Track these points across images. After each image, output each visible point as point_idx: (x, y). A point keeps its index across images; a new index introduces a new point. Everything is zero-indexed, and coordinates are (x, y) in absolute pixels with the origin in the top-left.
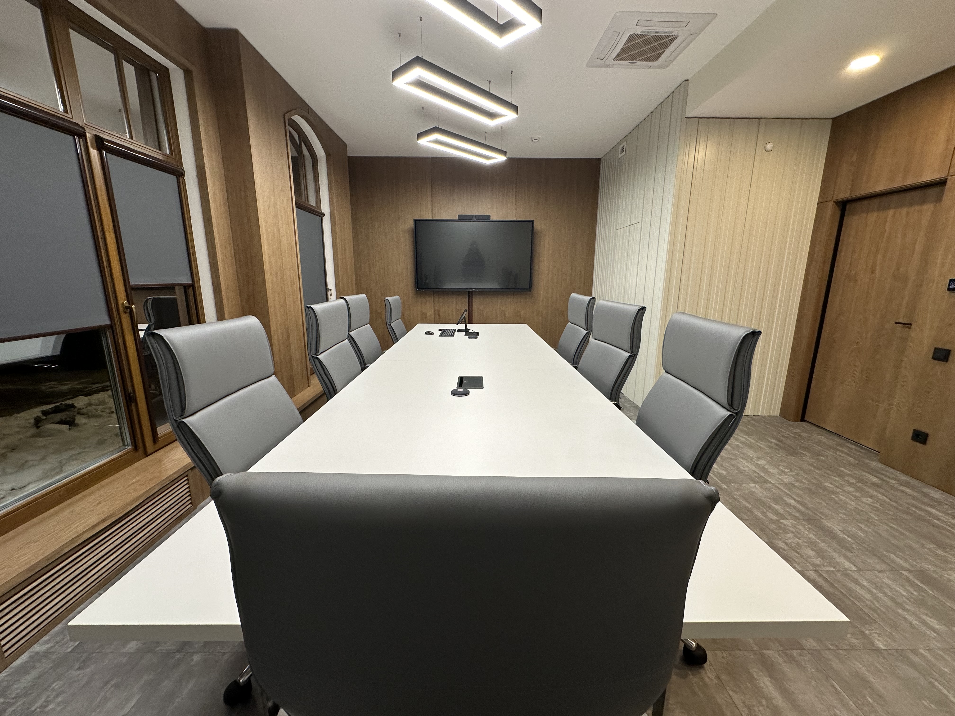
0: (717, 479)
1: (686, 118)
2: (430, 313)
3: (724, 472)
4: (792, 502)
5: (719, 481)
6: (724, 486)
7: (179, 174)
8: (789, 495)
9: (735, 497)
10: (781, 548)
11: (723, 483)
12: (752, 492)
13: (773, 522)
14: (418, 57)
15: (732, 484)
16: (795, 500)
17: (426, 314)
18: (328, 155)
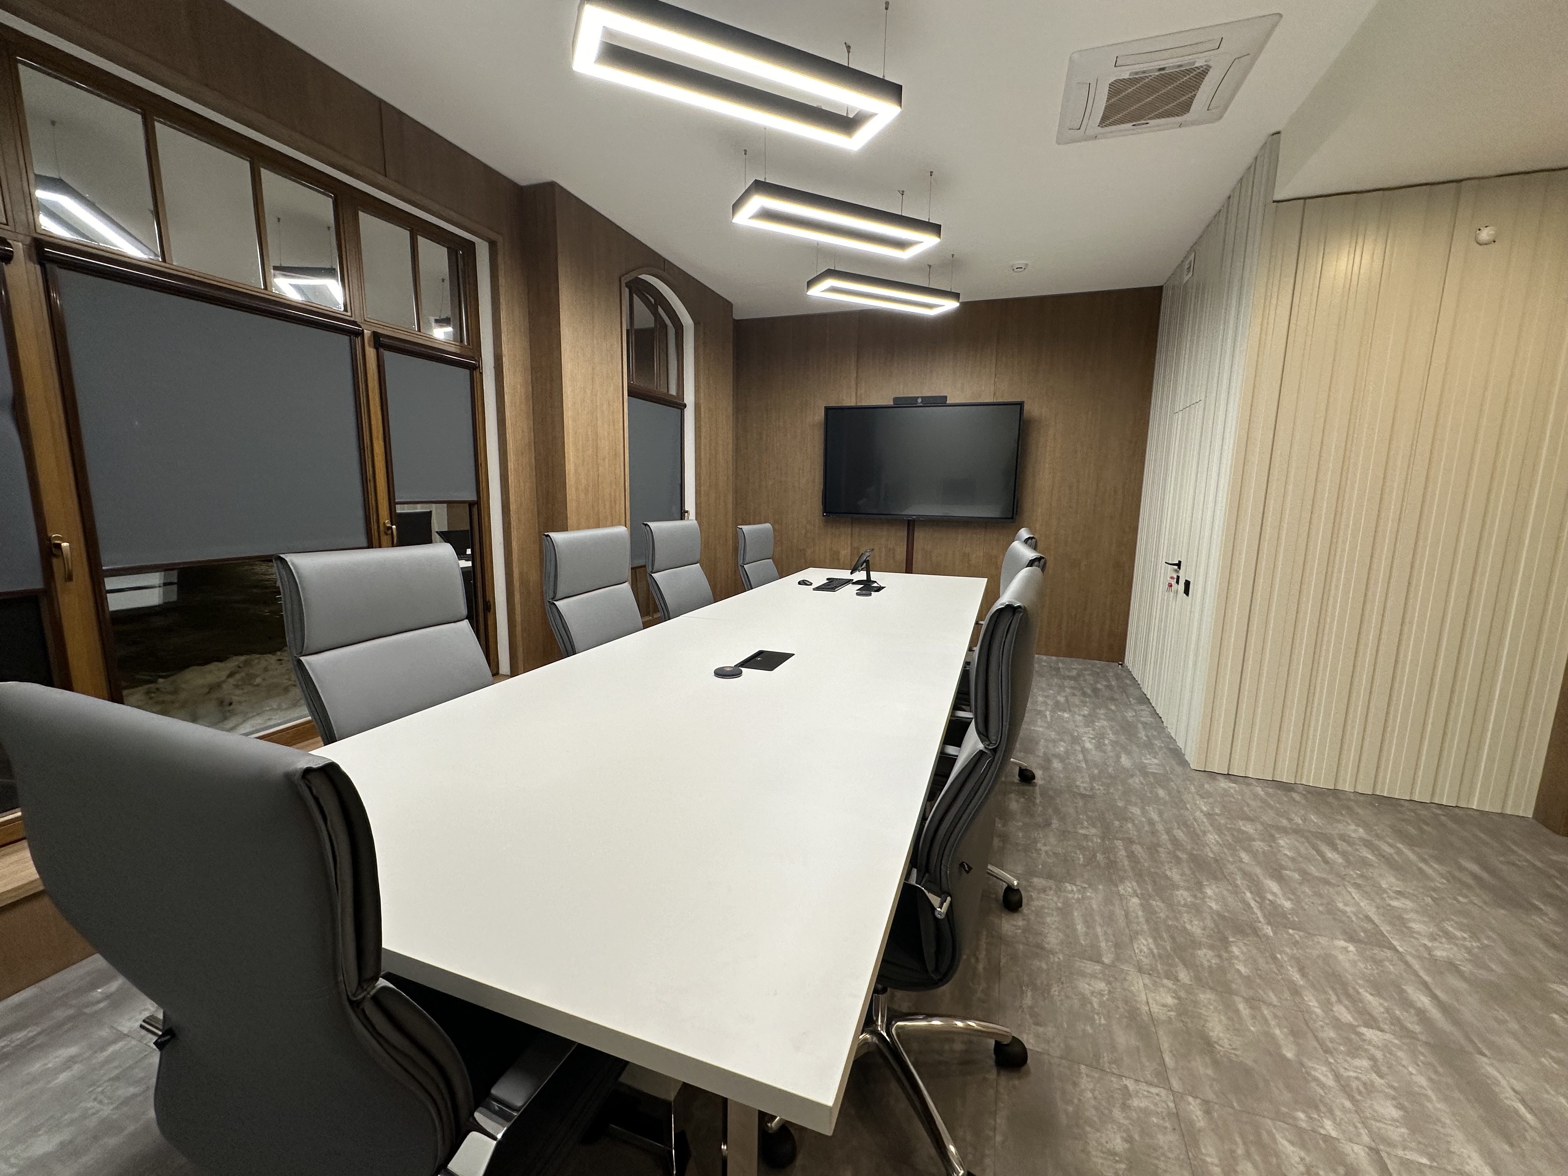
0: (1259, 914)
1: (1274, 202)
2: (845, 553)
3: (1288, 905)
4: (1423, 1001)
5: (1261, 919)
6: (1269, 931)
7: (474, 369)
8: (1425, 985)
9: (1279, 956)
10: (1316, 1080)
11: (1269, 923)
12: (1327, 958)
13: (1337, 1024)
14: (756, 182)
15: (1291, 931)
16: (1434, 997)
17: (837, 553)
18: (697, 323)
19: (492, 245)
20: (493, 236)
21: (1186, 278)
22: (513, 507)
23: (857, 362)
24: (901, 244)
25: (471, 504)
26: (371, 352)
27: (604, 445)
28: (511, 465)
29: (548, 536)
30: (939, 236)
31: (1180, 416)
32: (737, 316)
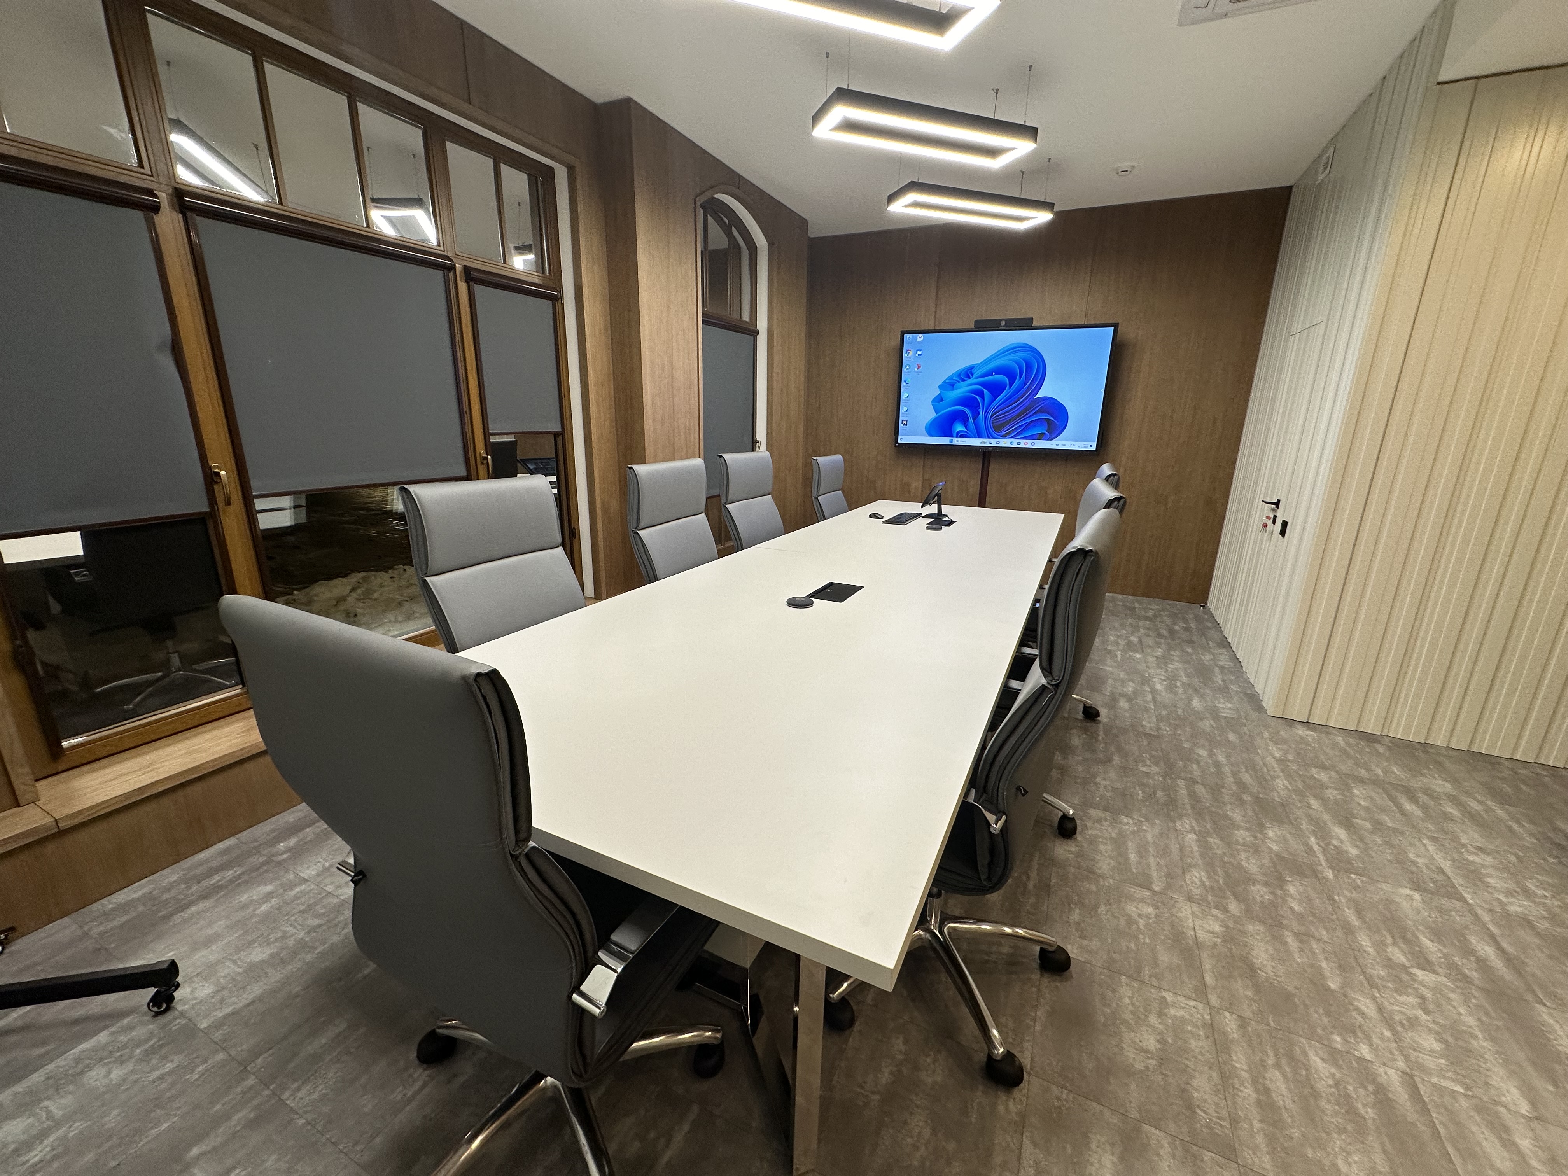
0: (1322, 858)
2: (916, 484)
3: (1354, 852)
4: (1487, 950)
5: (1323, 863)
6: (1330, 874)
7: (556, 300)
8: (1493, 937)
9: (1336, 898)
10: (1357, 1009)
11: (1332, 867)
12: (1389, 902)
13: (1389, 964)
14: (839, 90)
15: (1353, 876)
16: (1500, 949)
17: (909, 485)
18: (771, 244)
19: (571, 169)
20: (571, 159)
21: (1321, 177)
22: (594, 438)
23: (938, 282)
24: (992, 152)
25: (556, 435)
26: (463, 287)
27: (679, 374)
28: (592, 397)
29: (631, 468)
30: (1036, 141)
31: (1297, 338)
32: (813, 233)
